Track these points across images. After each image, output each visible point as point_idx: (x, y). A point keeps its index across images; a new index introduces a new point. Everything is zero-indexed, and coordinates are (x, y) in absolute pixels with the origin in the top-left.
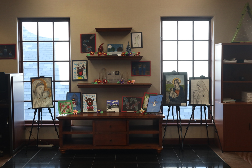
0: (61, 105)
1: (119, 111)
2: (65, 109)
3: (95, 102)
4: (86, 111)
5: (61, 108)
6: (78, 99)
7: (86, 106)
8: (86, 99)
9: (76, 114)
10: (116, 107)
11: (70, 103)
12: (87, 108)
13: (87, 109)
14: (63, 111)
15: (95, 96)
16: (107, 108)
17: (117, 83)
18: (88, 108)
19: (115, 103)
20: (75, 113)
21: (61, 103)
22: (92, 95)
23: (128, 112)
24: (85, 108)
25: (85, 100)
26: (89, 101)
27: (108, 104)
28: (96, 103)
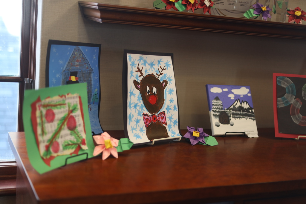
0: (38, 113)
1: (256, 131)
2: (56, 134)
3: (171, 92)
4: (140, 134)
5: (39, 131)
6: (90, 73)
7: (139, 114)
8: (139, 80)
9: (111, 156)
10: (244, 115)
11: (80, 98)
12: (142, 123)
13: (144, 128)
14: (47, 148)
15: (167, 64)
16: (215, 121)
17: (245, 15)
18: (147, 120)
19: (238, 98)
20: (105, 156)
21: (39, 100)
22: (159, 62)
23: (301, 139)
24: (138, 121)
25: (135, 83)
26: (148, 89)
27: (214, 102)
28: (174, 96)
